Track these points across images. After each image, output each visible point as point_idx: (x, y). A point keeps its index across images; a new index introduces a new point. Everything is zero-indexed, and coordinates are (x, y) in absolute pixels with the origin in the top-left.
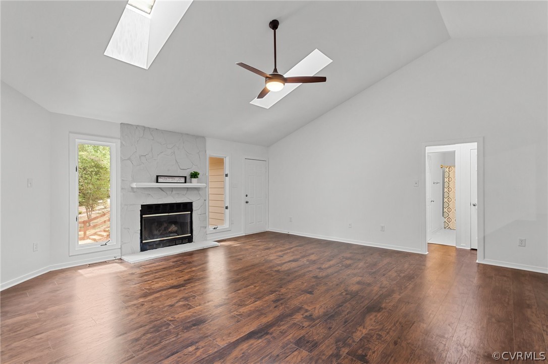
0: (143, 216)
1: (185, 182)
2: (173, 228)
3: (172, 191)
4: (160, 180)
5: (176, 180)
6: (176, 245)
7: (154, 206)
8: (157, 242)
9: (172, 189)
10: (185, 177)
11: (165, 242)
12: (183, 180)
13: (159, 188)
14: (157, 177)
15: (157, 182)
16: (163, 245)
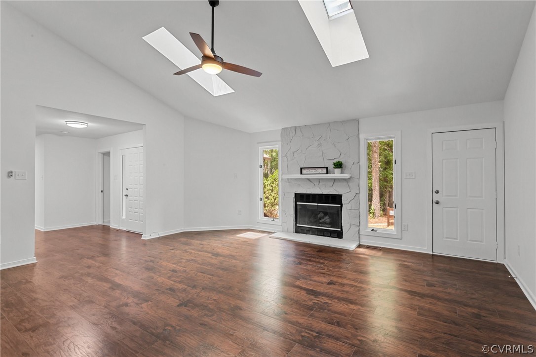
0: (297, 203)
1: (327, 173)
2: (327, 219)
3: (319, 182)
4: (304, 171)
5: (319, 171)
6: (324, 236)
7: (305, 195)
8: (307, 229)
9: (319, 180)
10: (327, 168)
11: (314, 230)
12: (325, 171)
13: (308, 179)
14: (301, 169)
15: (301, 174)
16: (312, 233)
